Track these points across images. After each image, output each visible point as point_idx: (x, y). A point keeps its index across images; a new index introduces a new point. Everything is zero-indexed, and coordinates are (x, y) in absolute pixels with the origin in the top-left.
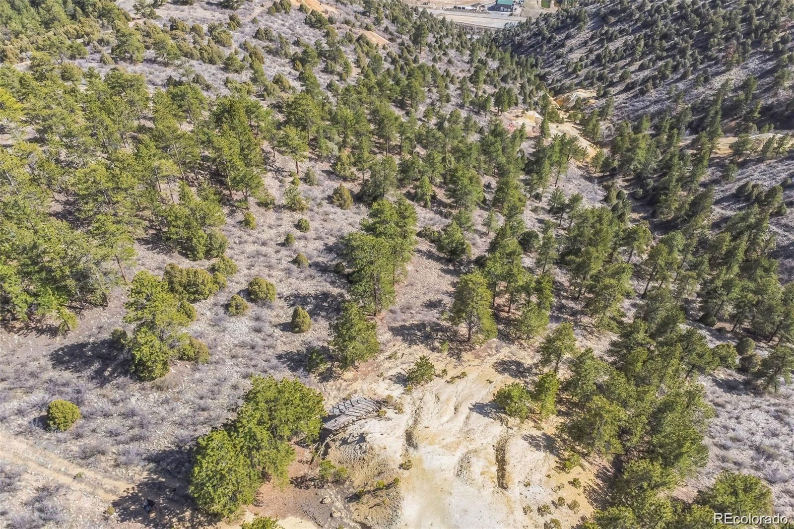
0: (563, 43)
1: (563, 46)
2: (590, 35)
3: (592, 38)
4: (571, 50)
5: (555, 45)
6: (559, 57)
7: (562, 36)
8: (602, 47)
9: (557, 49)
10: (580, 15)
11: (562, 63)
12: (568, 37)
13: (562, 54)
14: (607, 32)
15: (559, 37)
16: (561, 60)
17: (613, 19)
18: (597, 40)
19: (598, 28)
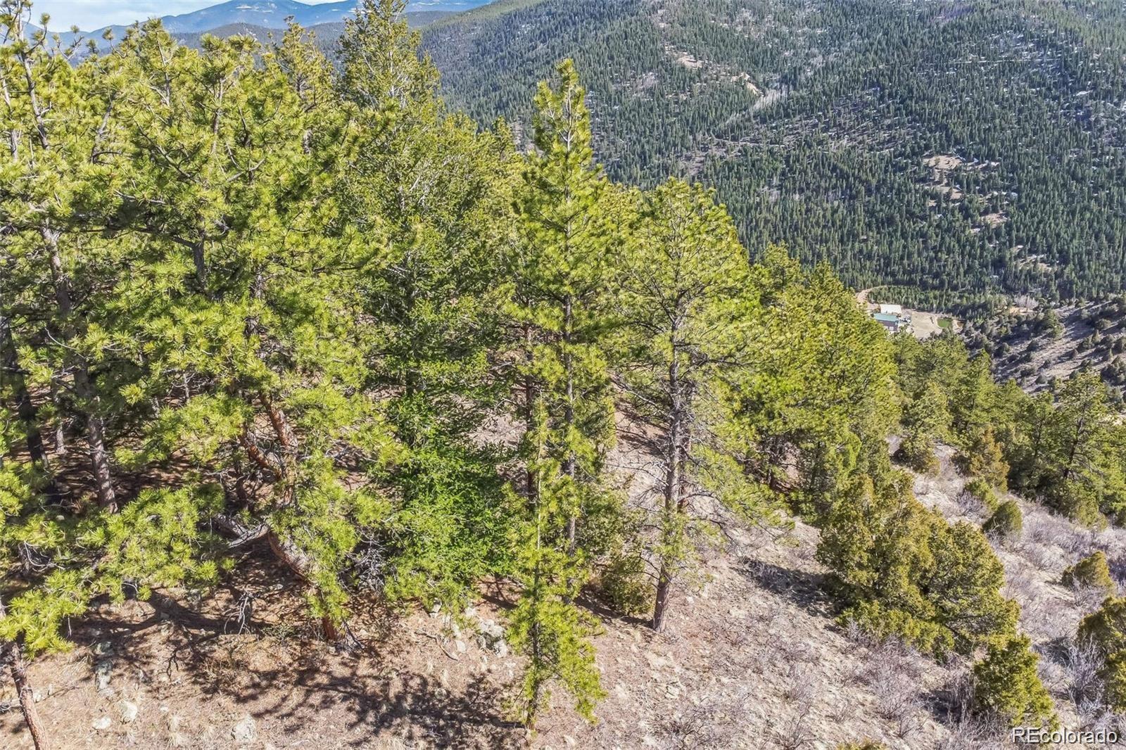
0: (1029, 356)
1: (1028, 359)
2: (1074, 344)
3: (1081, 348)
4: (1046, 365)
5: (1012, 358)
6: (1026, 374)
7: (1023, 347)
8: (1105, 359)
9: (1016, 364)
10: (1045, 319)
11: (1037, 382)
12: (1032, 348)
13: (1032, 369)
14: (1103, 342)
15: (1016, 349)
16: (1033, 379)
17: (1109, 324)
18: (1089, 351)
19: (1085, 335)
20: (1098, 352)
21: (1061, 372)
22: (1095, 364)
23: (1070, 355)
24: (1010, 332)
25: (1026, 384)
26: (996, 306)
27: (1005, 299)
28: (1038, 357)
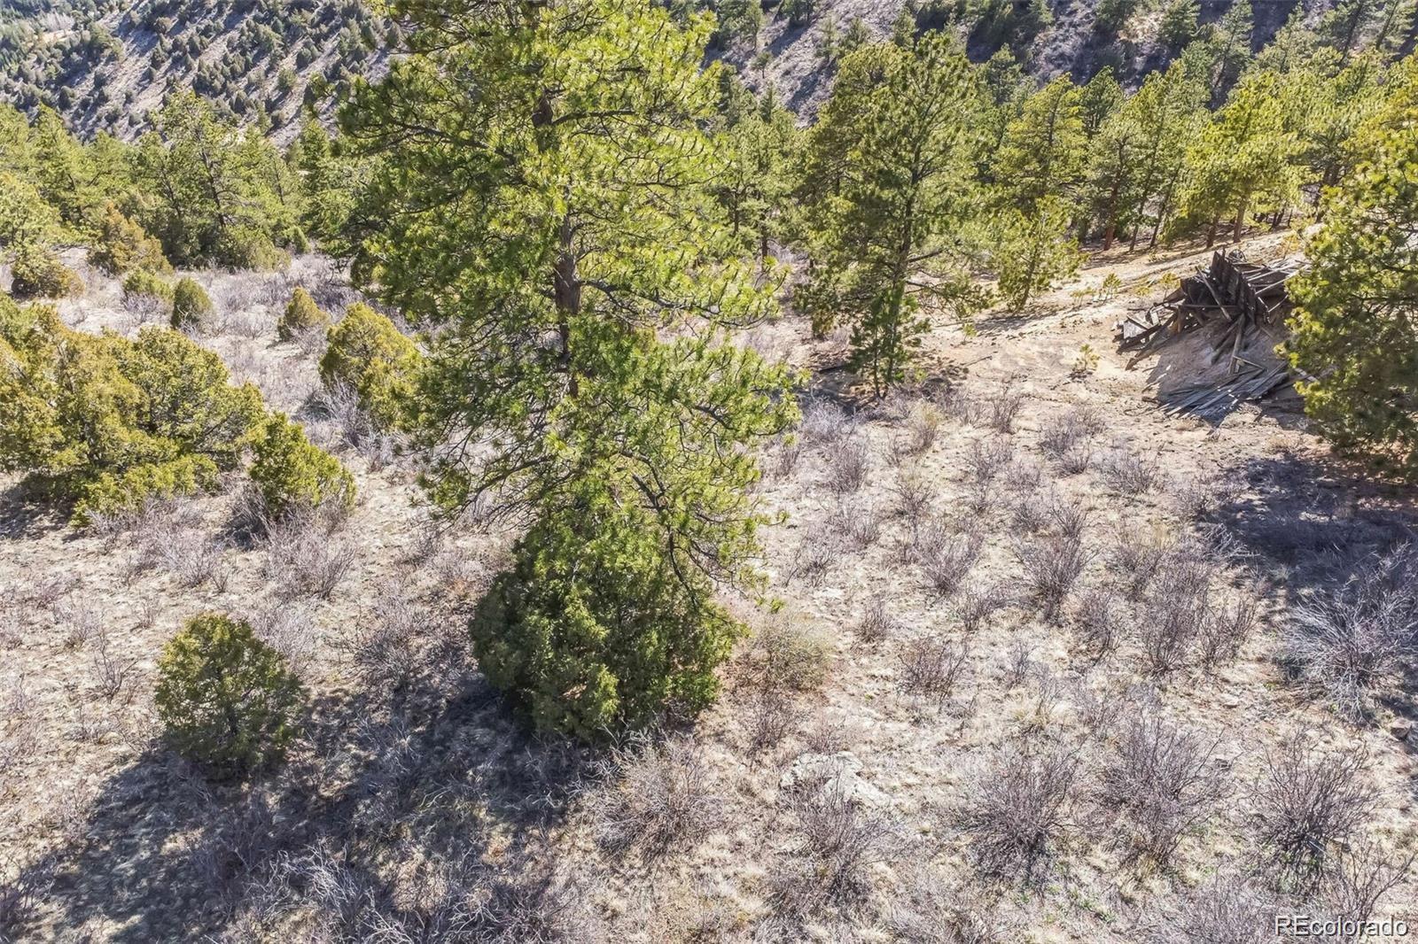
12: (100, 82)
13: (117, 110)
15: (82, 90)
16: (124, 122)
17: (170, 22)
18: (167, 65)
19: (151, 45)
20: (177, 62)
21: (149, 101)
22: (182, 78)
23: (148, 76)
24: (62, 70)
25: (119, 131)
26: (22, 39)
27: (27, 25)
28: (115, 90)
